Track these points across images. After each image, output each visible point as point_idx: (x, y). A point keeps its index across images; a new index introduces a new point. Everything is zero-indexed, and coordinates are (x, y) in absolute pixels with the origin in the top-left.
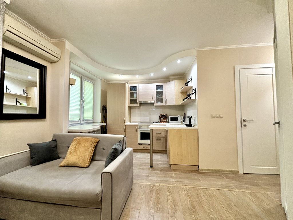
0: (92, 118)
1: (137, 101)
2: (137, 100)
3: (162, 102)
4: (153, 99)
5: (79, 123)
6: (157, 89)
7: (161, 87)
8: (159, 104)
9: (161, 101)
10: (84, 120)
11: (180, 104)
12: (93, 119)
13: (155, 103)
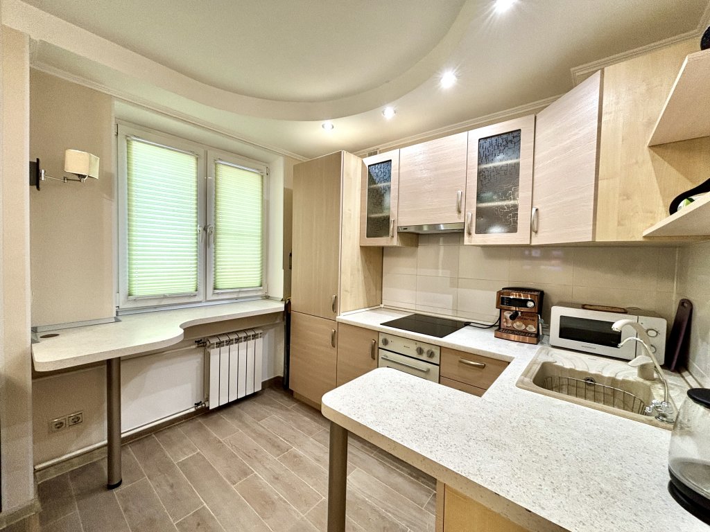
0: (258, 284)
1: (393, 227)
2: (392, 219)
3: (513, 229)
4: (459, 212)
5: (201, 302)
6: (483, 157)
7: (511, 140)
8: (497, 236)
9: (508, 219)
10: (217, 291)
11: (639, 238)
12: (261, 288)
13: (470, 234)
